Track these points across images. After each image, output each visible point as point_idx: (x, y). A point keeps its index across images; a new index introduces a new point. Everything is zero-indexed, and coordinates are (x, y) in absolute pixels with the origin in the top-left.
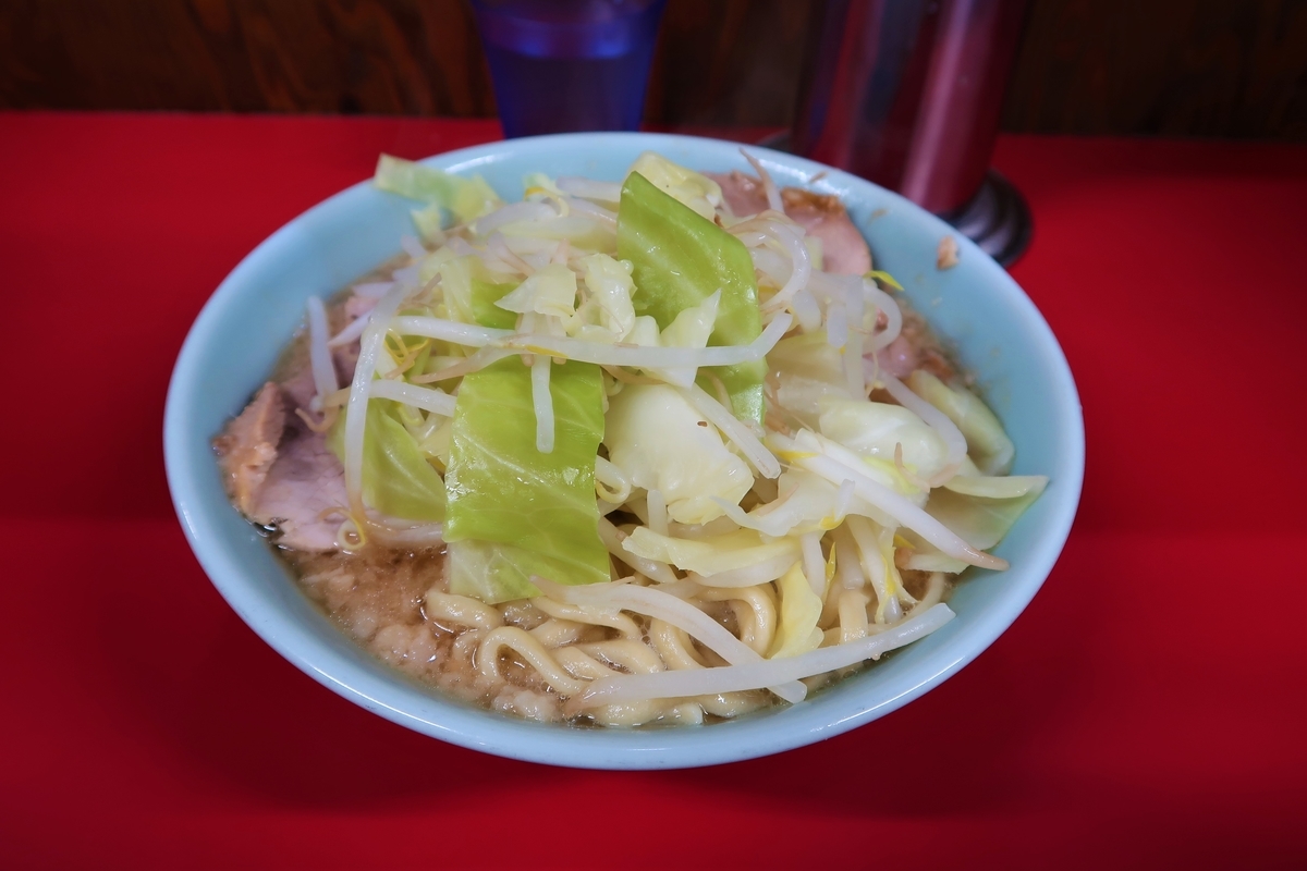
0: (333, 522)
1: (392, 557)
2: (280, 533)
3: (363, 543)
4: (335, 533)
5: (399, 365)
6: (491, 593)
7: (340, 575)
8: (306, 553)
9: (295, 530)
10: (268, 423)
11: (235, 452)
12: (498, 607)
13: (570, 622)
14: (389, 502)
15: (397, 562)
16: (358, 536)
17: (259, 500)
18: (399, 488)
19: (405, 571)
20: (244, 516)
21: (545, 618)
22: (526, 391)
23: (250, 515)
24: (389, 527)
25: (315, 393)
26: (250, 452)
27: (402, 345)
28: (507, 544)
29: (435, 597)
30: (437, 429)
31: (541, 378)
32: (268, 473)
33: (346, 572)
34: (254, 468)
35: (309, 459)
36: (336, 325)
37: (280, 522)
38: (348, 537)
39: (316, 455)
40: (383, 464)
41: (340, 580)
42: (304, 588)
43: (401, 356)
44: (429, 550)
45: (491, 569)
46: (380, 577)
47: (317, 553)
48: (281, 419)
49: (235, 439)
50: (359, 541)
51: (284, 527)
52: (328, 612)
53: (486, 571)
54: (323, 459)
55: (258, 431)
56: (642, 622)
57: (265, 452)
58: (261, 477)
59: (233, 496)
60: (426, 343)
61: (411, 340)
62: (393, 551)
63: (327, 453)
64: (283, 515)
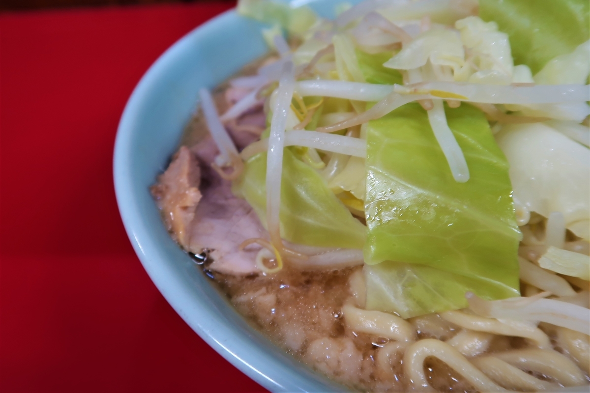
0: (250, 250)
1: (303, 279)
2: (210, 261)
3: (280, 267)
4: (253, 260)
5: (301, 121)
6: (404, 307)
7: (264, 294)
8: (232, 276)
9: (221, 258)
10: (190, 175)
11: (168, 197)
12: (410, 321)
13: (482, 334)
14: (298, 231)
15: (308, 282)
16: (276, 261)
17: (191, 235)
18: (309, 220)
19: (317, 290)
20: (182, 247)
21: (458, 329)
22: (427, 132)
23: (186, 247)
24: (299, 253)
25: (217, 153)
26: (183, 196)
27: (302, 105)
28: (420, 265)
29: (351, 313)
30: (339, 172)
31: (438, 120)
32: (196, 212)
33: (268, 292)
34: (185, 208)
35: (222, 202)
36: (222, 107)
37: (209, 251)
38: (265, 261)
39: (226, 199)
40: (293, 201)
41: (265, 300)
42: (237, 306)
43: (302, 113)
44: (335, 272)
45: (404, 286)
46: (297, 296)
47: (242, 276)
48: (198, 172)
49: (167, 187)
50: (277, 266)
51: (213, 255)
52: (260, 327)
53: (400, 288)
54: (232, 202)
55: (184, 180)
56: (551, 331)
57: (193, 195)
58: (191, 215)
59: (171, 232)
60: (321, 102)
61: (308, 100)
62: (304, 273)
63: (234, 197)
64: (211, 247)
